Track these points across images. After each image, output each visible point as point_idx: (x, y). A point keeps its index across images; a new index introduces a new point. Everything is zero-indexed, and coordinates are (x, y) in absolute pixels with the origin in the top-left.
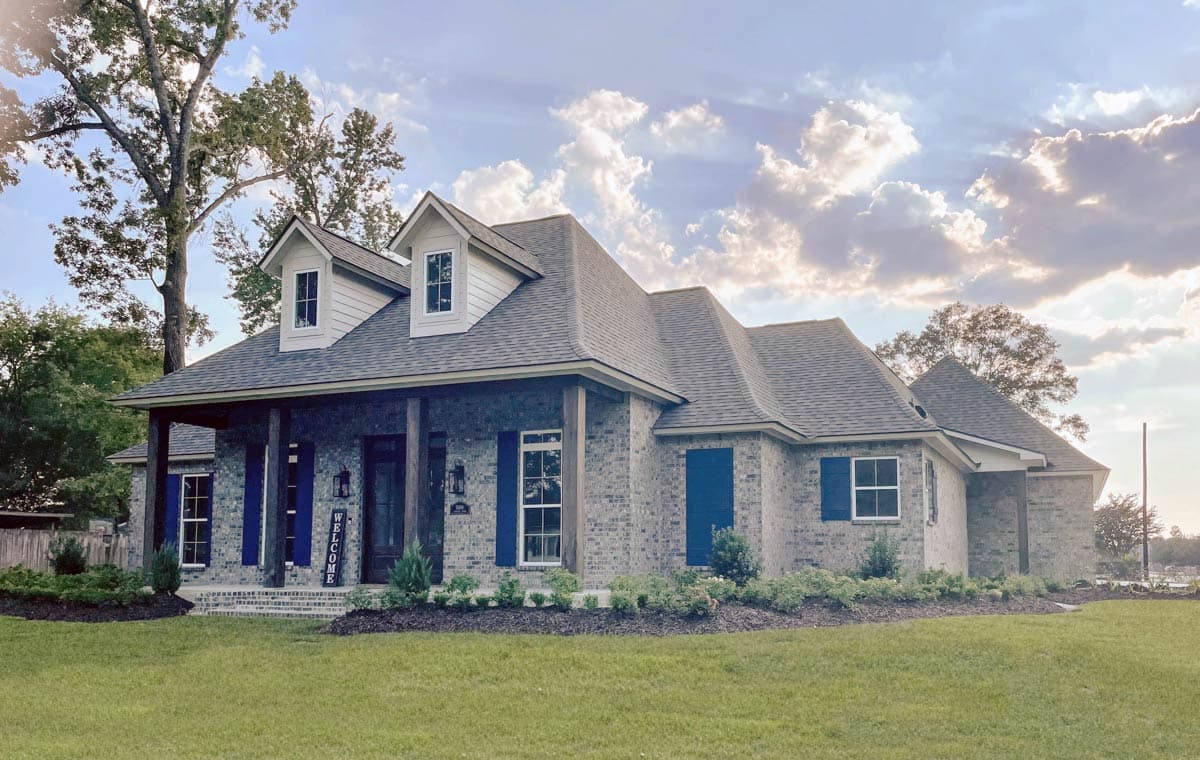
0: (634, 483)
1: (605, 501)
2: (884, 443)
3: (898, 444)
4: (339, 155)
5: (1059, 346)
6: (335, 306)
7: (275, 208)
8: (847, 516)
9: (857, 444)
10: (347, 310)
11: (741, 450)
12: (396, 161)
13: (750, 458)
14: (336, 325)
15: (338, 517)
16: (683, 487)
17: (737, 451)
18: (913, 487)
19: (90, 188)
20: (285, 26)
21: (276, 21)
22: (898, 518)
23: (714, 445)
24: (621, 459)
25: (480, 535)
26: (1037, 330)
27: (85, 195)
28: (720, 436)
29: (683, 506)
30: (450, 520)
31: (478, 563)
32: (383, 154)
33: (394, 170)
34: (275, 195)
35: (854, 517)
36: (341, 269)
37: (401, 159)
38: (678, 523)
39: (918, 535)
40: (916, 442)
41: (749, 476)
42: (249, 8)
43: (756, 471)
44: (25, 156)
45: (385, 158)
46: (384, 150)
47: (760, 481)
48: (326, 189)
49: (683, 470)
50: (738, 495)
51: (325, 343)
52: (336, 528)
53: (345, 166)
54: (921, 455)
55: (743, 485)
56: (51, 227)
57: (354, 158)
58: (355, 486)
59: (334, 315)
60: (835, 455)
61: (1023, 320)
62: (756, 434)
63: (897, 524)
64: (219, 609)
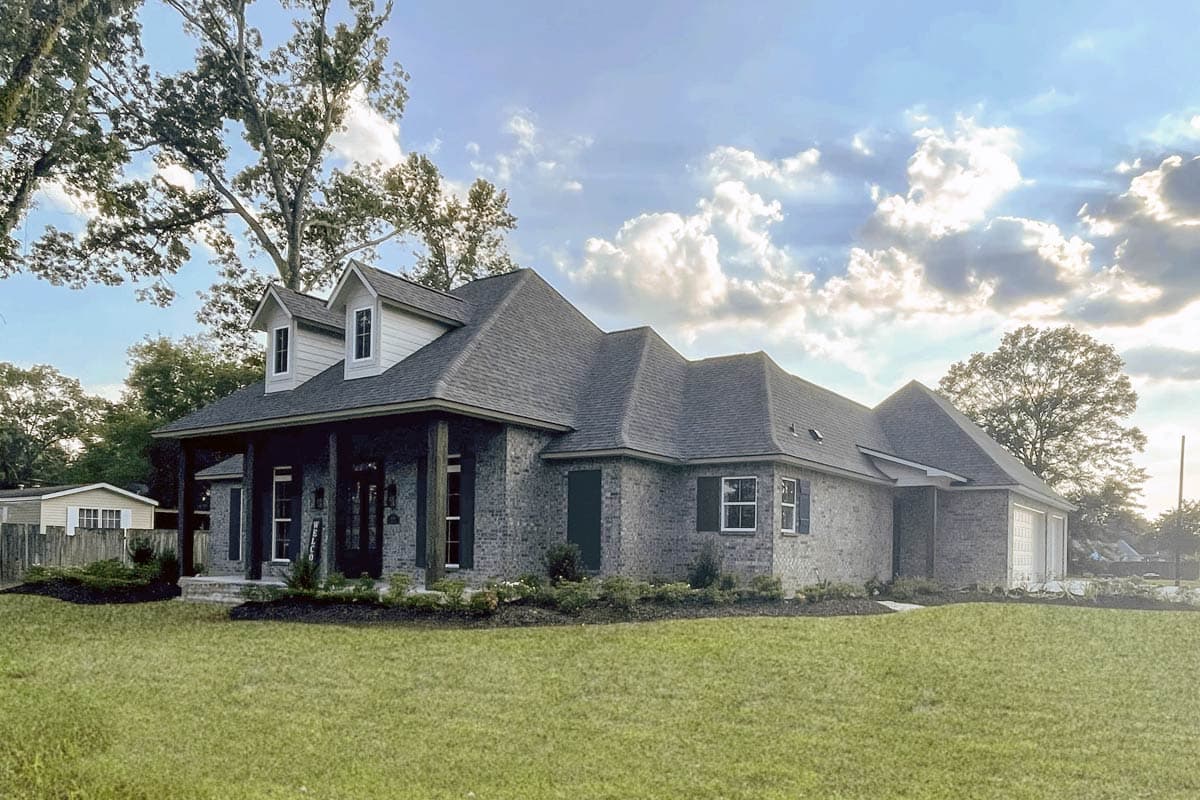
0: (512, 500)
1: (489, 515)
2: (745, 464)
3: (756, 465)
4: (464, 219)
5: (1123, 364)
6: (301, 355)
7: (417, 267)
8: (716, 527)
9: (726, 465)
10: (315, 358)
11: (607, 471)
12: (509, 221)
13: (613, 478)
14: (301, 370)
15: (316, 525)
16: (566, 503)
17: (604, 472)
18: (766, 503)
19: (225, 261)
20: (400, 116)
21: (392, 112)
22: (754, 530)
23: (588, 467)
24: (501, 480)
25: (406, 541)
26: (1103, 349)
27: (222, 267)
28: (591, 460)
29: (565, 518)
30: (387, 528)
31: (405, 564)
32: (499, 217)
33: (508, 229)
34: (416, 255)
35: (723, 529)
36: (306, 325)
37: (514, 220)
38: (561, 533)
39: (769, 545)
40: (769, 464)
41: (612, 494)
42: (370, 103)
43: (618, 490)
44: (194, 236)
45: (500, 220)
46: (499, 213)
47: (620, 498)
48: (454, 248)
49: (566, 489)
50: (605, 510)
51: (292, 386)
52: (315, 534)
53: (469, 229)
54: (773, 475)
55: (608, 502)
56: (198, 293)
57: (476, 221)
58: (328, 501)
59: (299, 363)
60: (708, 474)
61: (1092, 341)
62: (618, 458)
63: (752, 535)
64: (196, 597)
